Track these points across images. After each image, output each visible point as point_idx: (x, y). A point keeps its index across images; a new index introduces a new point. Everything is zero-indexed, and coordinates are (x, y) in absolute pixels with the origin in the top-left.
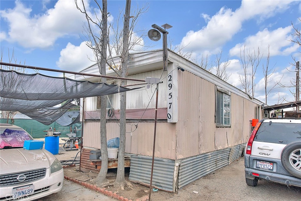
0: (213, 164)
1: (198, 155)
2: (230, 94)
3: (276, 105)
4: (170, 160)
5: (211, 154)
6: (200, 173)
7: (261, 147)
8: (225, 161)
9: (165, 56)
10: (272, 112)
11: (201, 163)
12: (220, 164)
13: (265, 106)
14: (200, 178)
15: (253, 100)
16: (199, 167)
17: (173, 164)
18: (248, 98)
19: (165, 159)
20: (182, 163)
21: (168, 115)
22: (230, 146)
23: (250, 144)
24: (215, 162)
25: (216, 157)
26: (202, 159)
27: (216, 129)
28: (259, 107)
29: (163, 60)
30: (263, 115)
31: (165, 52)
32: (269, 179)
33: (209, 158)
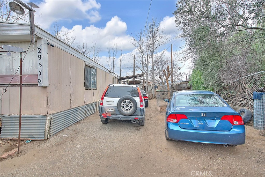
0: (84, 114)
1: (70, 109)
2: (96, 68)
3: (124, 77)
4: (43, 116)
5: (81, 108)
6: (71, 121)
7: (108, 100)
8: (92, 111)
9: (32, 31)
10: (123, 80)
11: (73, 114)
12: (89, 113)
13: (119, 77)
14: (72, 125)
15: (111, 74)
16: (71, 117)
17: (45, 118)
18: (108, 72)
19: (38, 115)
20: (54, 116)
21: (39, 80)
22: (96, 101)
23: (102, 99)
24: (85, 112)
25: (86, 109)
26: (73, 112)
27: (85, 90)
28: (115, 78)
29: (31, 34)
30: (117, 82)
31: (32, 27)
32: (112, 118)
33: (80, 110)
